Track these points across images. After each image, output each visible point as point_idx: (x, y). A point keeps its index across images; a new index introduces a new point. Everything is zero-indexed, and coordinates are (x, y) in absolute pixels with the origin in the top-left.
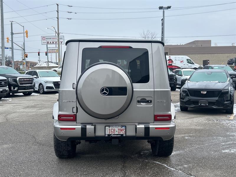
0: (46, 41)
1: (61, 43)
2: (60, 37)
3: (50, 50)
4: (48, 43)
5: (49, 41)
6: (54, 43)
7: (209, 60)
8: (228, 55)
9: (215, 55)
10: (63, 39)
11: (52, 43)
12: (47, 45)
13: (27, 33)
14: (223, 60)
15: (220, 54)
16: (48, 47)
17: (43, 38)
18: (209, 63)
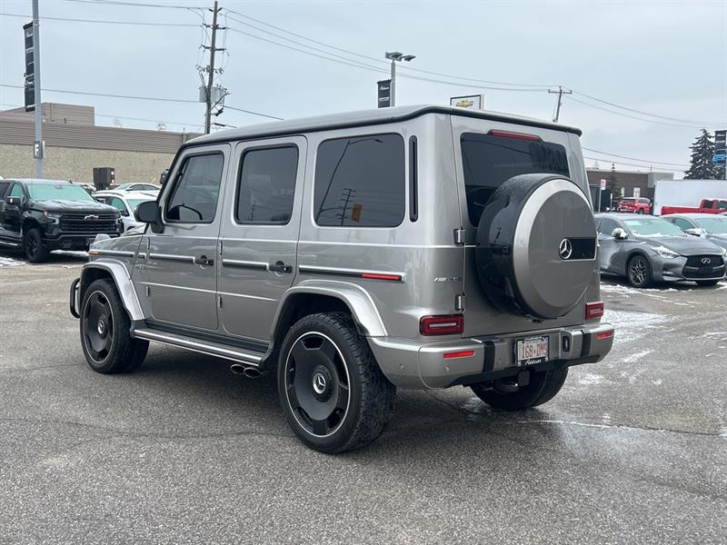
7: (113, 170)
8: (156, 156)
9: (119, 153)
14: (142, 171)
15: (134, 153)
18: (113, 177)
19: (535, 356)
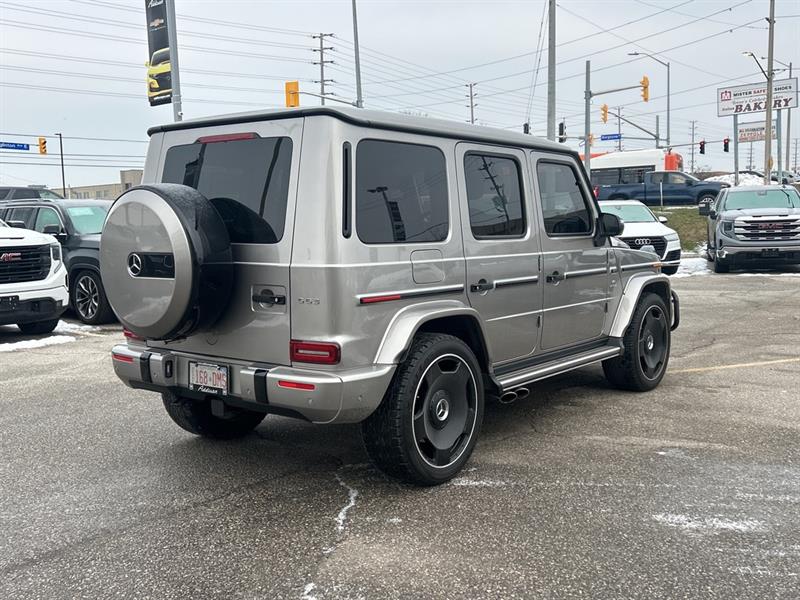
0: (734, 103)
1: (786, 105)
2: (774, 84)
3: (747, 130)
4: (739, 108)
5: (744, 101)
6: (760, 108)
10: (794, 89)
11: (752, 108)
12: (735, 116)
13: (646, 88)
16: (739, 122)
17: (724, 94)
19: (210, 384)
